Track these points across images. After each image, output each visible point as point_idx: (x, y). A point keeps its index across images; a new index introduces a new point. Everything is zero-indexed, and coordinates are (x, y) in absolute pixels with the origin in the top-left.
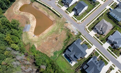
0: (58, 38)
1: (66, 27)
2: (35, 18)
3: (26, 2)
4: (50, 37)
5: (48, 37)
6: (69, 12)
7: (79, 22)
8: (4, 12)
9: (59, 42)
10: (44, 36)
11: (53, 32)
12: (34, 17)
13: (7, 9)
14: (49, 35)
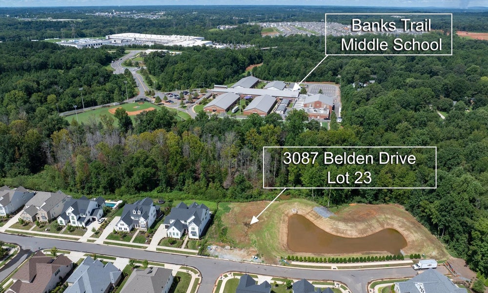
0: (246, 227)
3: (411, 248)
7: (226, 276)
12: (343, 235)
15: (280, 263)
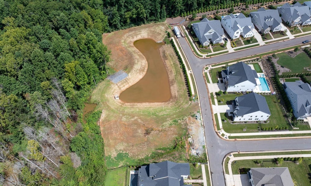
0: (152, 132)
1: (186, 124)
2: (146, 70)
3: (155, 37)
4: (139, 121)
5: (136, 118)
6: (219, 101)
7: (223, 135)
8: (109, 32)
9: (148, 141)
10: (132, 110)
11: (154, 114)
12: (146, 68)
13: (118, 29)
14: (142, 115)
15: (196, 101)
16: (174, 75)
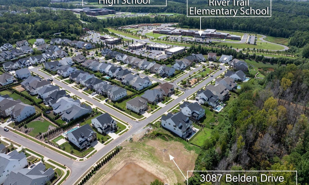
1: (140, 140)
5: (165, 161)
6: (108, 139)
7: (129, 127)
9: (168, 147)
11: (151, 156)
14: (159, 161)
15: (120, 146)
16: (105, 176)
